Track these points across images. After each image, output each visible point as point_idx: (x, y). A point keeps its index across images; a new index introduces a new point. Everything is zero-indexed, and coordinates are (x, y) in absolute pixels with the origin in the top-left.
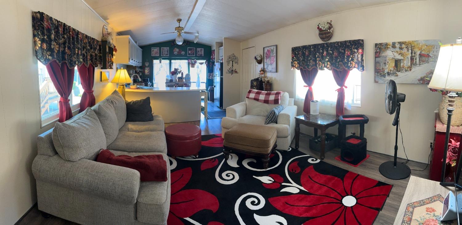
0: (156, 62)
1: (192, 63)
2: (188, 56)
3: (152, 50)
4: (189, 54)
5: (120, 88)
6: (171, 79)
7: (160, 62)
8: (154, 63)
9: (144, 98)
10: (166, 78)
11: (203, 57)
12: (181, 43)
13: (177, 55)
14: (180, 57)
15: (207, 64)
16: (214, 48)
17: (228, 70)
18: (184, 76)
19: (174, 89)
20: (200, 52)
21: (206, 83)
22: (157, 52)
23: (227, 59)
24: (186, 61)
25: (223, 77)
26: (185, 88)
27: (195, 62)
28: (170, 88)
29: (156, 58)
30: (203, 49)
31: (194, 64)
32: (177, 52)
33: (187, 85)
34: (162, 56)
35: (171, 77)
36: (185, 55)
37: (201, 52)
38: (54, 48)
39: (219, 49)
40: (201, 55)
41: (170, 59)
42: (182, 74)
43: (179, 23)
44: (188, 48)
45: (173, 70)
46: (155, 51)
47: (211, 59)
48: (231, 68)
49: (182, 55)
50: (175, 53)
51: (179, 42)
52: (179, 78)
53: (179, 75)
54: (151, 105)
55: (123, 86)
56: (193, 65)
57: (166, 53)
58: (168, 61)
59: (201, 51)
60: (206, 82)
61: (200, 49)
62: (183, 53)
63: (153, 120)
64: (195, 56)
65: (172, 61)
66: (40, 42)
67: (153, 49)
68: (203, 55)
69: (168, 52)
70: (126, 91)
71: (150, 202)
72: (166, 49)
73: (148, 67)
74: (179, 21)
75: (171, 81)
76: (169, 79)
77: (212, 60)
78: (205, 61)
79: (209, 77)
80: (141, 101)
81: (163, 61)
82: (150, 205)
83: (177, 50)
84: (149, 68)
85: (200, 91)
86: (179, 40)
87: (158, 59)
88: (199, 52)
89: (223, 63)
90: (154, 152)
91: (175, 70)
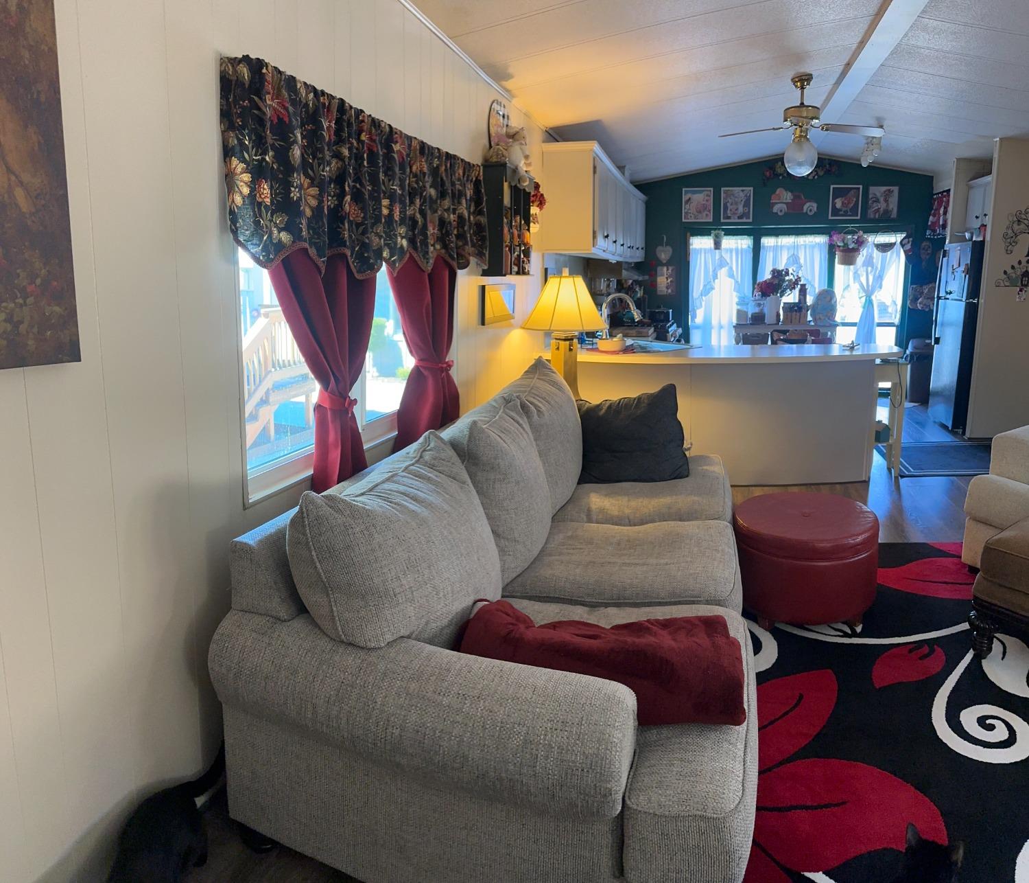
0: (700, 244)
1: (846, 245)
2: (830, 218)
3: (684, 198)
4: (836, 212)
5: (558, 348)
6: (757, 310)
7: (717, 245)
8: (691, 247)
9: (653, 388)
10: (739, 307)
11: (893, 220)
12: (804, 171)
13: (786, 218)
14: (795, 224)
15: (908, 247)
16: (948, 181)
17: (1005, 272)
18: (810, 300)
19: (766, 353)
20: (882, 199)
21: (900, 329)
22: (705, 208)
23: (1008, 228)
24: (821, 240)
25: (982, 301)
26: (811, 351)
27: (860, 243)
28: (753, 349)
29: (702, 231)
30: (896, 189)
31: (856, 250)
32: (785, 206)
33: (823, 338)
34: (722, 220)
35: (759, 305)
36: (820, 216)
37: (886, 201)
38: (300, 199)
39: (970, 188)
40: (887, 212)
41: (756, 236)
42: (803, 292)
43: (802, 88)
44: (832, 187)
45: (766, 275)
46: (696, 201)
47: (926, 227)
48: (1020, 263)
49: (805, 218)
50: (776, 209)
51: (800, 164)
52: (790, 308)
53: (791, 297)
54: (680, 416)
55: (568, 342)
56: (849, 256)
57: (741, 209)
58: (745, 242)
59: (887, 198)
60: (897, 321)
61: (884, 188)
62: (810, 207)
63: (687, 476)
64: (859, 218)
65: (767, 241)
66: (247, 177)
67: (689, 195)
68: (894, 215)
69: (746, 204)
70: (579, 359)
71: (675, 810)
72: (739, 196)
73: (667, 264)
74: (802, 81)
75: (758, 319)
76: (751, 310)
77: (934, 231)
78: (904, 235)
79: (915, 300)
80: (639, 398)
81: (728, 242)
82: (676, 818)
83: (787, 196)
84: (670, 268)
85: (878, 361)
86: (801, 157)
87: (709, 234)
88: (877, 201)
89: (983, 242)
90: (693, 603)
91: (774, 277)
